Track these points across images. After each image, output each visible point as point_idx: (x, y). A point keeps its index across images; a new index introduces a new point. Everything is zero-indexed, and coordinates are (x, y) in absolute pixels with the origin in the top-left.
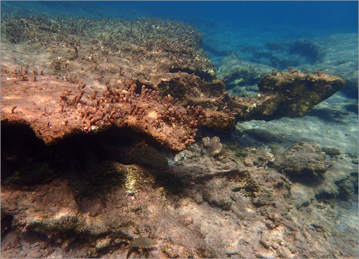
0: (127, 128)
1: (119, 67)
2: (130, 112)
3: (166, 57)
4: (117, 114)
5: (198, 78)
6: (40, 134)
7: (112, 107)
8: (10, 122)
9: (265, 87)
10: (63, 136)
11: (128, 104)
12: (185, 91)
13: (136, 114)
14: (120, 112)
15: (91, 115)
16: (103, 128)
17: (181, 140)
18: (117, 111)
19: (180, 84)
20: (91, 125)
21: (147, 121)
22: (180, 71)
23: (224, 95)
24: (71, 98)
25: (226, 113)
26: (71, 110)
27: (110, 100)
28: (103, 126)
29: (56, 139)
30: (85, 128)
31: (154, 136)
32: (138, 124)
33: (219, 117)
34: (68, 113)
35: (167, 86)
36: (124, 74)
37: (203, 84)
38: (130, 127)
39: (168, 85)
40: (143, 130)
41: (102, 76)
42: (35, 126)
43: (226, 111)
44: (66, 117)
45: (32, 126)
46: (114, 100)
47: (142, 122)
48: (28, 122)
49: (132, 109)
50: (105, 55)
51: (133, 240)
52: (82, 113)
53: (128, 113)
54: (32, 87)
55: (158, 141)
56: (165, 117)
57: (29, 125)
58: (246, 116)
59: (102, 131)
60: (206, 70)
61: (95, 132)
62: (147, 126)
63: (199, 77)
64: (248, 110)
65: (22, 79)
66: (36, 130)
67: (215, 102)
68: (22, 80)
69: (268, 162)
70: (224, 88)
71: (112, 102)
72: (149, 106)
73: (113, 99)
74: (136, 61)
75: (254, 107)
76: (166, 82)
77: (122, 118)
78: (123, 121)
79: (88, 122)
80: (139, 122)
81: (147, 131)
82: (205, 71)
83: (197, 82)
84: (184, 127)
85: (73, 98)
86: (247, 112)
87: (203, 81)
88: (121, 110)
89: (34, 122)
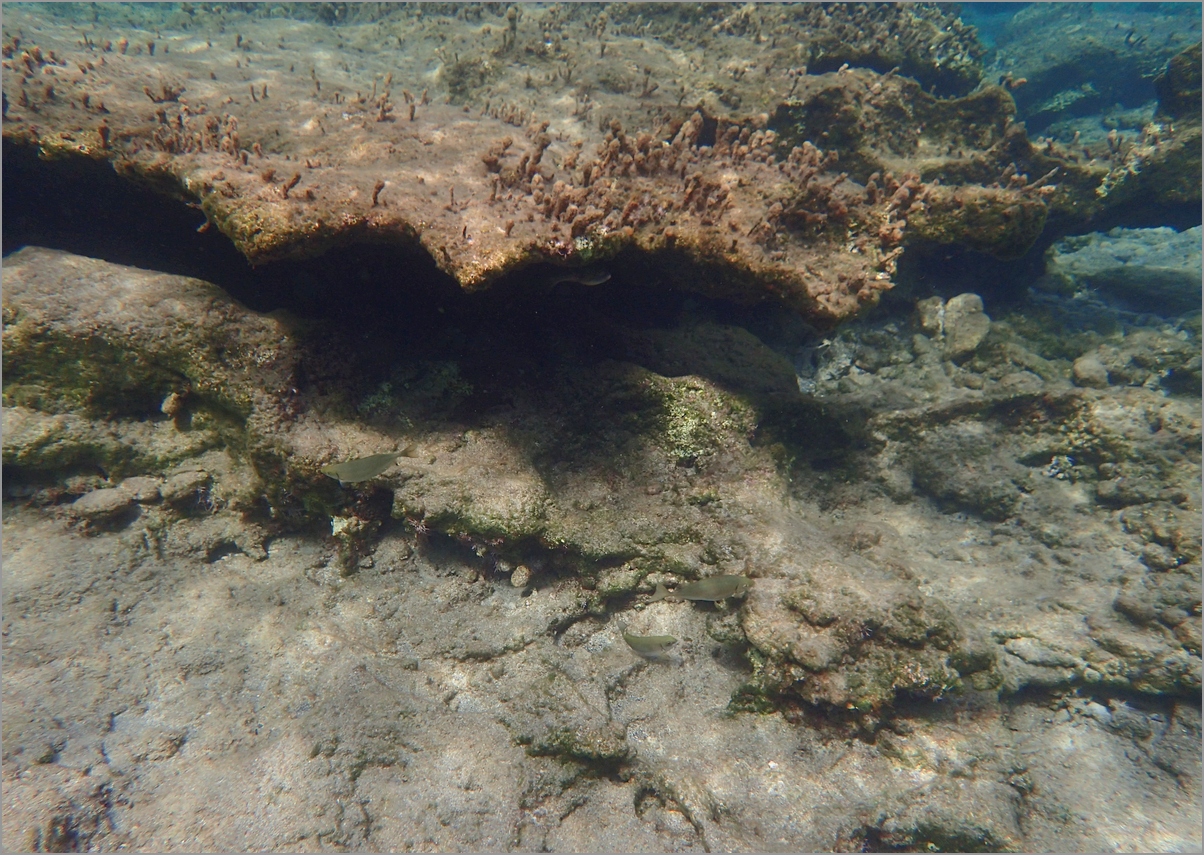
0: (673, 252)
1: (641, 70)
2: (681, 203)
3: (799, 22)
4: (641, 210)
5: (910, 86)
6: (447, 257)
7: (627, 189)
8: (372, 227)
9: (1188, 93)
10: (504, 266)
11: (674, 178)
12: (861, 136)
13: (700, 207)
14: (649, 203)
15: (573, 207)
16: (607, 248)
17: (844, 285)
18: (642, 203)
19: (846, 111)
20: (574, 236)
21: (734, 228)
22: (846, 65)
23: (1009, 139)
24: (512, 163)
25: (1012, 188)
26: (516, 197)
27: (619, 169)
28: (607, 240)
29: (487, 273)
30: (558, 245)
31: (757, 270)
32: (707, 237)
33: (983, 206)
34: (509, 204)
35: (796, 121)
36: (656, 91)
37: (931, 106)
38: (682, 248)
39: (801, 120)
40: (722, 256)
41: (589, 104)
42: (432, 238)
43: (1015, 182)
44: (504, 214)
45: (424, 237)
46: (633, 167)
47: (718, 232)
48: (414, 230)
49: (689, 190)
50: (594, 33)
51: (698, 579)
52: (548, 202)
53: (675, 206)
54: (406, 138)
55: (771, 287)
56: (793, 214)
57: (417, 236)
58: (1090, 210)
59: (602, 255)
60: (943, 59)
61: (585, 256)
62: (735, 242)
63: (916, 83)
64: (1102, 191)
65: (379, 115)
66: (434, 249)
67: (973, 168)
68: (379, 121)
69: (1172, 371)
70: (1012, 112)
71: (625, 174)
72: (740, 181)
73: (629, 164)
74: (692, 45)
75: (1130, 173)
76: (795, 108)
77: (658, 223)
78: (660, 232)
79: (566, 230)
80: (709, 233)
81: (733, 258)
82: (938, 62)
83: (907, 102)
84: (855, 247)
85: (519, 163)
86: (1099, 195)
87: (930, 96)
88: (654, 197)
89: (429, 227)
